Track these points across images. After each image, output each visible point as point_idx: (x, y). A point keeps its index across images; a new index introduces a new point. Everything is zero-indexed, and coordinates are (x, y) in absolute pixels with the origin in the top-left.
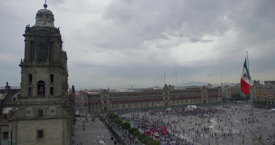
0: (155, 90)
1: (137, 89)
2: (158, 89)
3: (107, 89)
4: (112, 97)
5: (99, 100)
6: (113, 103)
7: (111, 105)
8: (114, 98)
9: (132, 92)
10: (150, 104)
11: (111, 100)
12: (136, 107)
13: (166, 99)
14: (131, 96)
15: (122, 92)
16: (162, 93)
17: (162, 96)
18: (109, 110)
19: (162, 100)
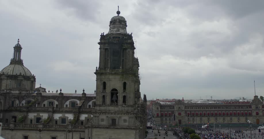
0: (241, 102)
1: (218, 101)
2: (246, 101)
3: (181, 99)
4: (187, 108)
5: (173, 112)
6: (188, 115)
7: (187, 118)
8: (190, 110)
9: (211, 104)
10: (235, 120)
11: (186, 112)
12: (217, 121)
13: (257, 114)
14: (210, 109)
15: (199, 104)
16: (250, 107)
17: (251, 111)
18: (184, 124)
19: (250, 115)
